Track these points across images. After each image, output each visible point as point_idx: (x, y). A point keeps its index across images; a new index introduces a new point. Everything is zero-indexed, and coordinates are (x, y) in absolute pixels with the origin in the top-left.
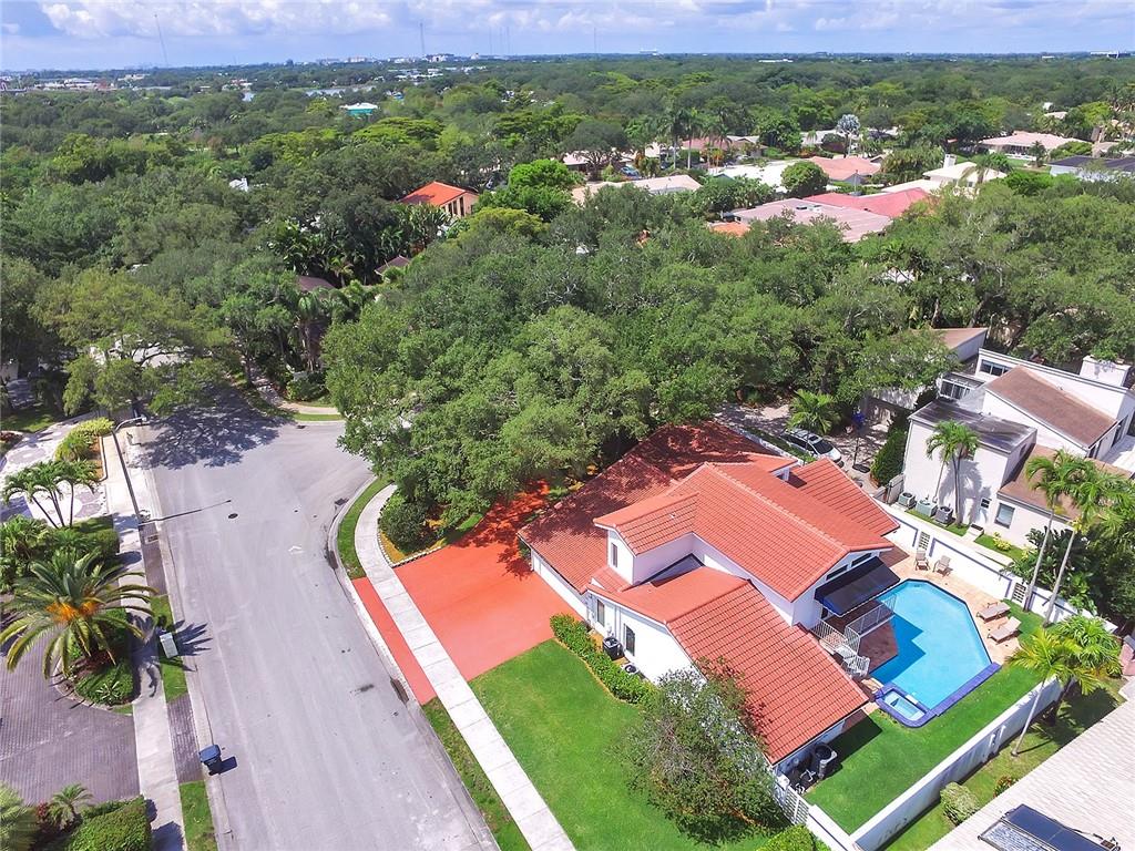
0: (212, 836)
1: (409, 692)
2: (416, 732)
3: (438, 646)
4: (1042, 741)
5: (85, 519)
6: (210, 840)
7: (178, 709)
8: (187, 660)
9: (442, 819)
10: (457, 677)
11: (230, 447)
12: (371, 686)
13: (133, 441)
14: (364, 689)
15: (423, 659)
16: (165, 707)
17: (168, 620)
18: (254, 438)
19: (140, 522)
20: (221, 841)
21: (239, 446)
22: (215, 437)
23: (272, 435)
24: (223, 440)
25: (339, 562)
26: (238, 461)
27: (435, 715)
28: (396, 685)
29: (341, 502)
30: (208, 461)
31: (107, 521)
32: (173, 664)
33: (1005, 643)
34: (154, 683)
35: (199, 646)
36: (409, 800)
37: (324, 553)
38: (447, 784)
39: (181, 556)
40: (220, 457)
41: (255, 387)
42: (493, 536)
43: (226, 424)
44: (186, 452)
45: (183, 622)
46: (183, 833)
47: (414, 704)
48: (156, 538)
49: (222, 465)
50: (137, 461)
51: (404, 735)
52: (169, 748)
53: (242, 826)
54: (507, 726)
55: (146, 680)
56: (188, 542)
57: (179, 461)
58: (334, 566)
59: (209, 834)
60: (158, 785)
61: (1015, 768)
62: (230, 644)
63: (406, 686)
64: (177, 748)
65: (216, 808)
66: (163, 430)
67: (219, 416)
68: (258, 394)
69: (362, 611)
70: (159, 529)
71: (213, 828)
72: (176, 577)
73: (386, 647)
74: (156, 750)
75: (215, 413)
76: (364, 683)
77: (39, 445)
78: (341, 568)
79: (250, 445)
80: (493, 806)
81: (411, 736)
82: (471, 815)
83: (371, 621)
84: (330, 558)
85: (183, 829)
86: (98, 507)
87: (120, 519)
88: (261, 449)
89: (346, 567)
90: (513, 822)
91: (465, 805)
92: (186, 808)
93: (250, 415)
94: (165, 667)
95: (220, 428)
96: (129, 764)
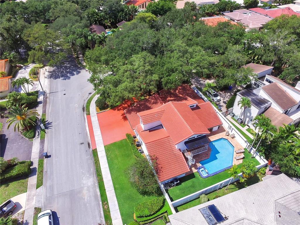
0: (43, 172)
1: (91, 146)
2: (89, 156)
3: (101, 136)
4: (235, 187)
5: (32, 91)
6: (42, 172)
7: (42, 142)
8: (46, 130)
9: (89, 177)
10: (102, 144)
11: (69, 75)
12: (83, 143)
13: (47, 71)
14: (81, 144)
15: (96, 138)
16: (40, 141)
17: (45, 120)
18: (75, 73)
19: (44, 93)
20: (44, 173)
21: (71, 75)
22: (66, 72)
23: (79, 72)
24: (67, 72)
25: (85, 110)
26: (69, 79)
27: (95, 153)
28: (89, 144)
29: (90, 94)
30: (63, 78)
31: (37, 92)
32: (43, 131)
33: (239, 160)
34: (39, 135)
35: (50, 127)
36: (83, 172)
37: (82, 107)
38: (92, 169)
39: (51, 103)
40: (66, 77)
41: (79, 57)
42: (122, 108)
43: (69, 68)
44: (58, 75)
45: (48, 120)
46: (37, 170)
47: (91, 150)
48: (47, 98)
49: (65, 80)
50: (47, 76)
51: (87, 156)
52: (38, 151)
53: (49, 171)
54: (109, 159)
55: (37, 134)
56: (53, 100)
57: (56, 77)
58: (84, 111)
59: (42, 171)
60: (35, 158)
61: (224, 193)
62: (56, 128)
63: (91, 145)
64: (40, 151)
65: (45, 166)
66: (55, 68)
67: (68, 65)
68: (79, 60)
69: (87, 124)
70: (48, 96)
71: (43, 170)
72: (49, 108)
73: (89, 134)
74: (36, 151)
75: (68, 64)
76: (82, 142)
77: (26, 69)
78: (85, 112)
79: (73, 75)
80: (100, 177)
81: (88, 157)
82: (95, 178)
83: (88, 127)
84: (83, 109)
85: (37, 169)
86: (36, 88)
87: (40, 92)
88: (76, 76)
89: (86, 112)
90: (103, 181)
91: (95, 175)
92: (39, 165)
93: (76, 66)
94: (41, 131)
95: (67, 69)
96: (30, 152)
